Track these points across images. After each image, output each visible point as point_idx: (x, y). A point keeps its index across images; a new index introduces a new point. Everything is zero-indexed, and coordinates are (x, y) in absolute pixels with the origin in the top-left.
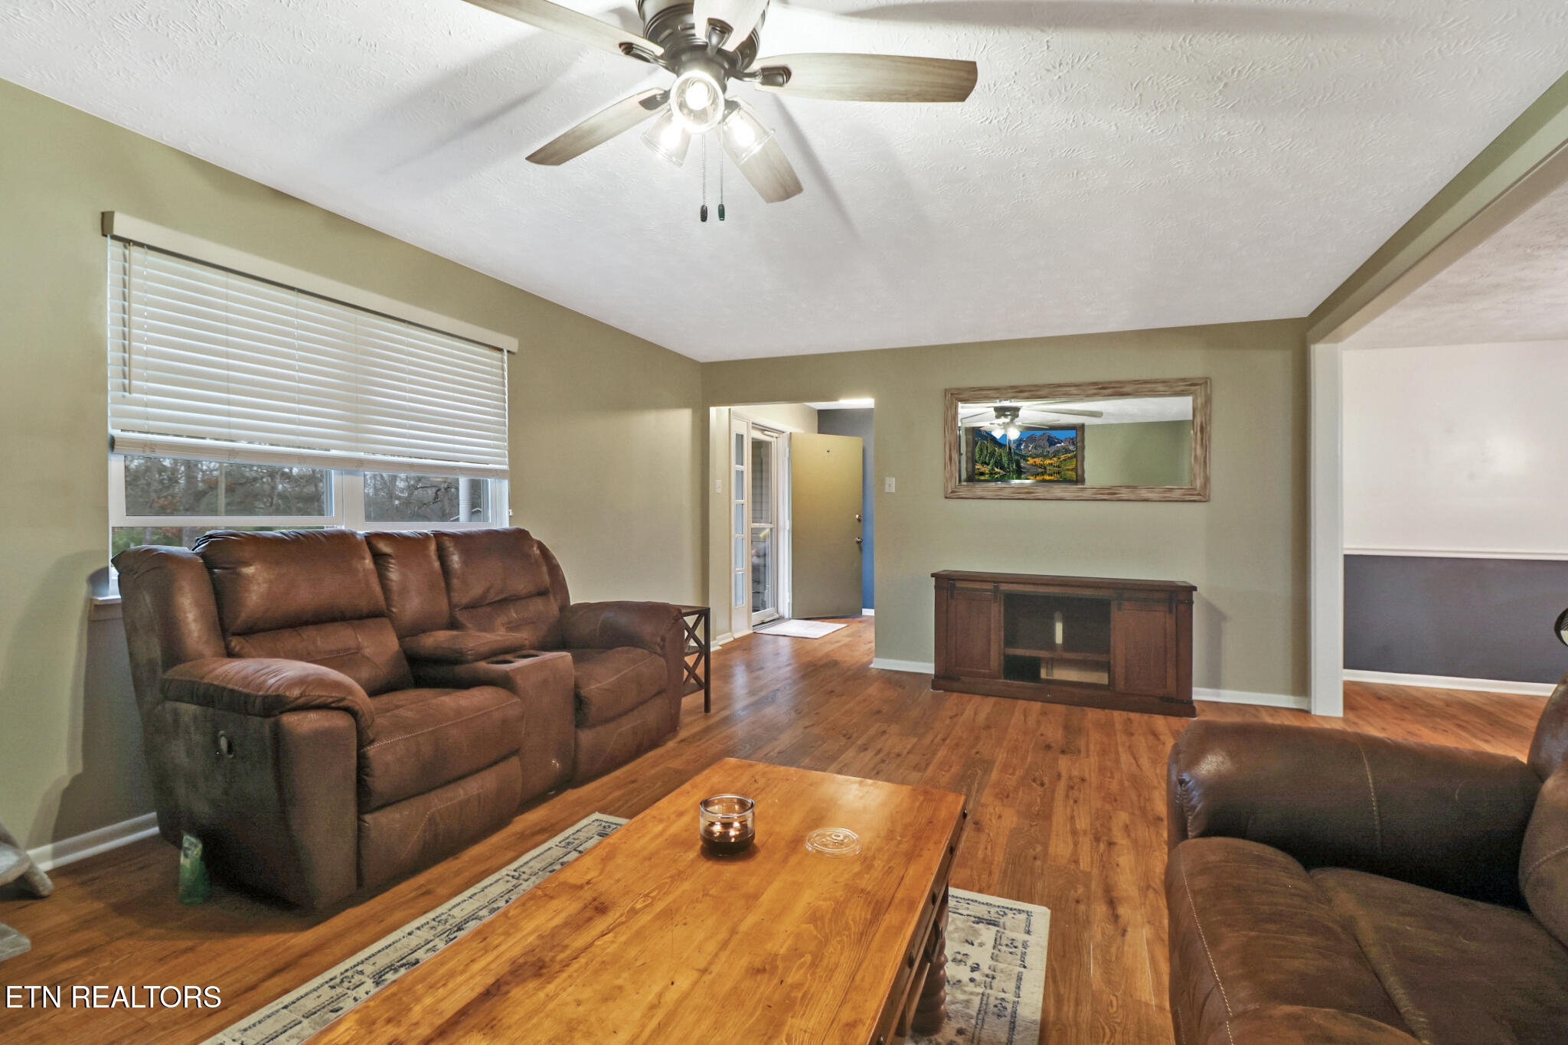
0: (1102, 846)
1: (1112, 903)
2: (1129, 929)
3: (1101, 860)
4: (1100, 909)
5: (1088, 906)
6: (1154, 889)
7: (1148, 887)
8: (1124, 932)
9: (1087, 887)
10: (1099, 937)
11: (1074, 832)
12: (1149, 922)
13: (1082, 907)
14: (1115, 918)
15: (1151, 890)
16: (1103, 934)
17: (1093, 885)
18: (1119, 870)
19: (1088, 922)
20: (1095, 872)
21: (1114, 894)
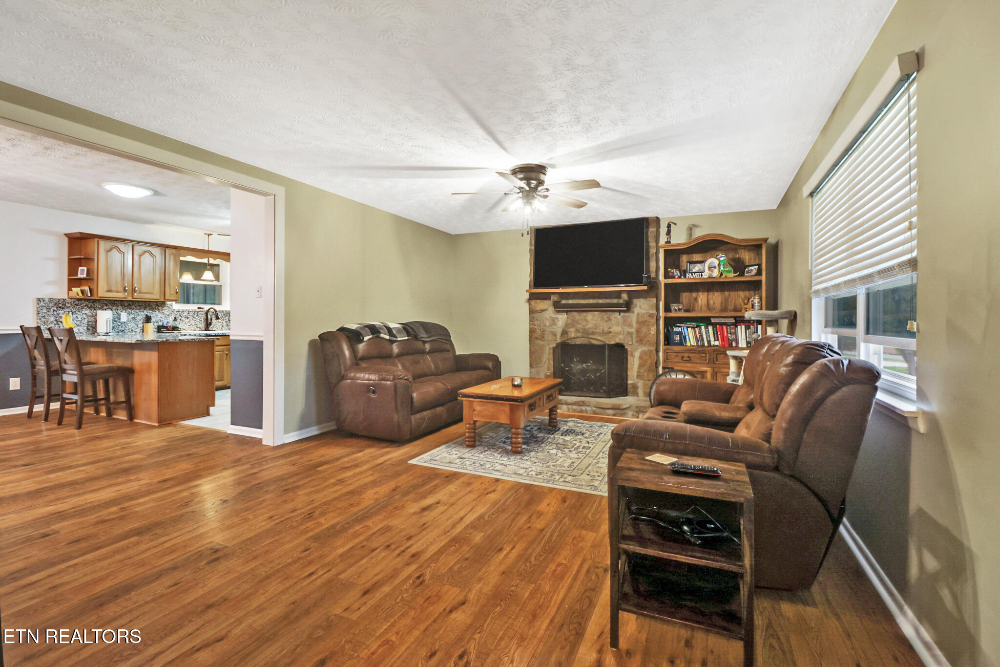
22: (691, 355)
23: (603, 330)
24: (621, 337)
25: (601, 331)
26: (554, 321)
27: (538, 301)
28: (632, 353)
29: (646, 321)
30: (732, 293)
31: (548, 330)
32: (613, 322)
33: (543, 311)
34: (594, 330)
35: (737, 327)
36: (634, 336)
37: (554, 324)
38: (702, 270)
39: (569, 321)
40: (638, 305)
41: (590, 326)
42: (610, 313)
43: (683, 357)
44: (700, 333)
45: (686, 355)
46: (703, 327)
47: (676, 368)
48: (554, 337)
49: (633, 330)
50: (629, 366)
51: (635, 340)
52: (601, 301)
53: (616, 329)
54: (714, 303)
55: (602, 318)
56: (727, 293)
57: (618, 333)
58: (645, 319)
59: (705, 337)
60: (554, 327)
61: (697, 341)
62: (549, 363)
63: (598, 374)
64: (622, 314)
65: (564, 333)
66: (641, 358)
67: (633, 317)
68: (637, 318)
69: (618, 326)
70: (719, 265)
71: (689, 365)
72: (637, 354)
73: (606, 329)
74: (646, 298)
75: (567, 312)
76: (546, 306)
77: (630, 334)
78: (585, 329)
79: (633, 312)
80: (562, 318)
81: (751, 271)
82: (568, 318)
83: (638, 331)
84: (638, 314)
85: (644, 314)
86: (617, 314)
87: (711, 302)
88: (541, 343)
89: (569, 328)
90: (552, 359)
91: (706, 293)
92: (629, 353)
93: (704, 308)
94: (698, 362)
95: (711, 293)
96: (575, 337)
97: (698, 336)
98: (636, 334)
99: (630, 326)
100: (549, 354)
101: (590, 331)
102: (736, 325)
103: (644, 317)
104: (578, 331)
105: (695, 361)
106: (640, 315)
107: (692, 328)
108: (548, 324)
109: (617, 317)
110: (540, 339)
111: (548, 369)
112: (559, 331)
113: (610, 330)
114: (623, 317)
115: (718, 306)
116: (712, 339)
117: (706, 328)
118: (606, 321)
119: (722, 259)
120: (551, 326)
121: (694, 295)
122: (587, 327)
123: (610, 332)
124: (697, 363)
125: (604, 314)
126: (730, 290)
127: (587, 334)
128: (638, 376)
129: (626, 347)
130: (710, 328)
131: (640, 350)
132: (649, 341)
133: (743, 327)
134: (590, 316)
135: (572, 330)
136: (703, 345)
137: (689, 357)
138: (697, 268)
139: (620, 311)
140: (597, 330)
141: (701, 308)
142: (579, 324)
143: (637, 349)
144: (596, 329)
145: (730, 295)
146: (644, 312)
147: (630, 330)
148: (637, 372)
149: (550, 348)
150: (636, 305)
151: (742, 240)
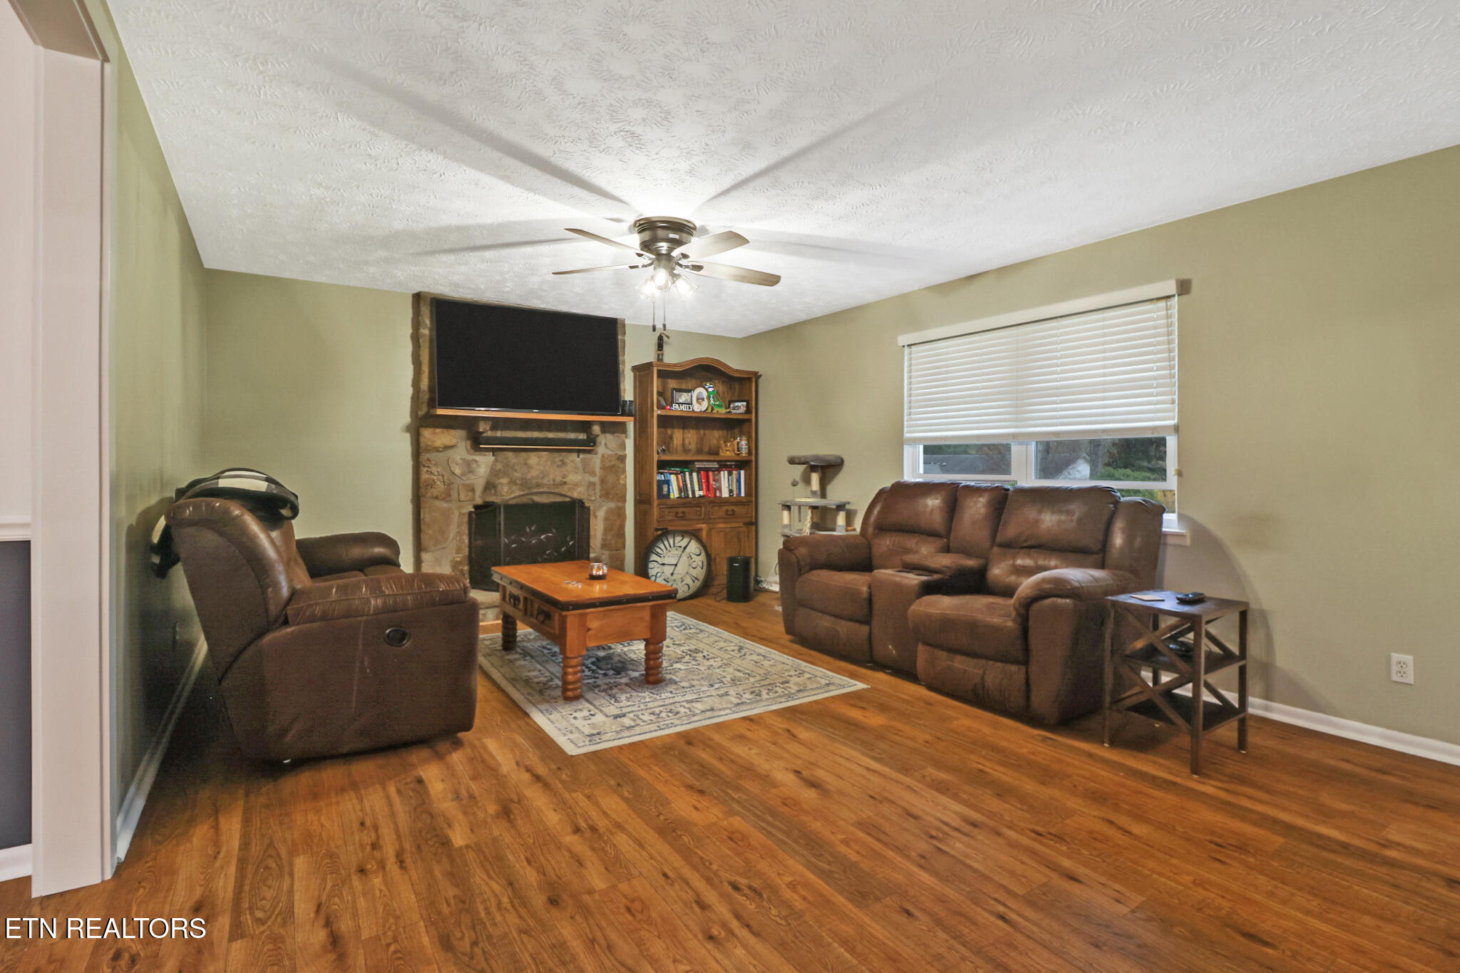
0: (583, 825)
1: (537, 778)
2: (515, 766)
3: (570, 808)
4: (541, 770)
5: (550, 770)
6: (514, 802)
7: (519, 802)
8: (517, 764)
9: (562, 781)
10: (530, 755)
11: (619, 826)
12: (506, 776)
13: (553, 766)
14: (528, 770)
15: (516, 800)
16: (528, 758)
17: (560, 786)
18: (551, 805)
19: (543, 759)
20: (567, 796)
21: (540, 785)
22: (684, 510)
23: (554, 481)
24: (581, 489)
25: (552, 482)
26: (469, 467)
27: (438, 430)
28: (594, 513)
29: (613, 466)
30: (707, 432)
31: (459, 481)
32: (569, 467)
33: (447, 448)
34: (540, 481)
35: (719, 473)
36: (598, 487)
37: (471, 472)
38: (689, 401)
39: (499, 466)
40: (603, 444)
41: (534, 473)
42: (565, 454)
43: (677, 513)
44: (684, 481)
45: (681, 510)
46: (687, 473)
47: (670, 528)
48: (470, 494)
49: (596, 479)
50: (592, 533)
51: (598, 495)
52: (551, 435)
53: (573, 478)
54: (690, 444)
55: (554, 462)
56: (702, 432)
57: (576, 485)
58: (613, 463)
59: (689, 486)
60: (471, 476)
61: (680, 491)
62: (461, 541)
63: (563, 549)
64: (582, 456)
65: (490, 486)
66: (606, 519)
67: (596, 461)
68: (602, 462)
69: (577, 473)
70: (709, 398)
71: (684, 522)
72: (601, 514)
73: (558, 479)
74: (613, 433)
75: (493, 450)
76: (454, 441)
77: (591, 484)
78: (526, 479)
79: (596, 454)
80: (484, 463)
81: (738, 407)
82: (496, 461)
83: (603, 481)
84: (603, 456)
85: (610, 456)
86: (574, 455)
87: (687, 442)
88: (445, 505)
89: (499, 479)
90: (467, 531)
91: (681, 431)
92: (591, 513)
93: (680, 448)
94: (694, 517)
95: (686, 431)
96: (507, 493)
97: (681, 485)
98: (601, 484)
99: (593, 473)
100: (460, 525)
101: (534, 481)
102: (719, 470)
103: (611, 461)
104: (513, 482)
105: (690, 517)
106: (606, 456)
107: (675, 474)
108: (458, 471)
109: (574, 459)
110: (443, 499)
111: (458, 551)
112: (479, 484)
113: (564, 480)
114: (583, 460)
115: (693, 447)
116: (696, 488)
117: (691, 475)
118: (558, 466)
119: (710, 390)
120: (463, 474)
121: (669, 431)
122: (529, 476)
123: (565, 483)
124: (691, 520)
125: (556, 454)
126: (705, 428)
127: (529, 488)
128: (604, 546)
129: (587, 505)
130: (695, 475)
131: (605, 508)
132: (617, 494)
133: (726, 472)
134: (533, 459)
135: (504, 481)
136: (688, 497)
137: (683, 513)
138: (683, 397)
139: (579, 452)
140: (545, 481)
141: (676, 450)
142: (516, 471)
143: (600, 507)
144: (542, 478)
145: (704, 434)
146: (610, 452)
147: (592, 479)
148: (603, 539)
149: (461, 514)
150: (600, 443)
151: (737, 371)
